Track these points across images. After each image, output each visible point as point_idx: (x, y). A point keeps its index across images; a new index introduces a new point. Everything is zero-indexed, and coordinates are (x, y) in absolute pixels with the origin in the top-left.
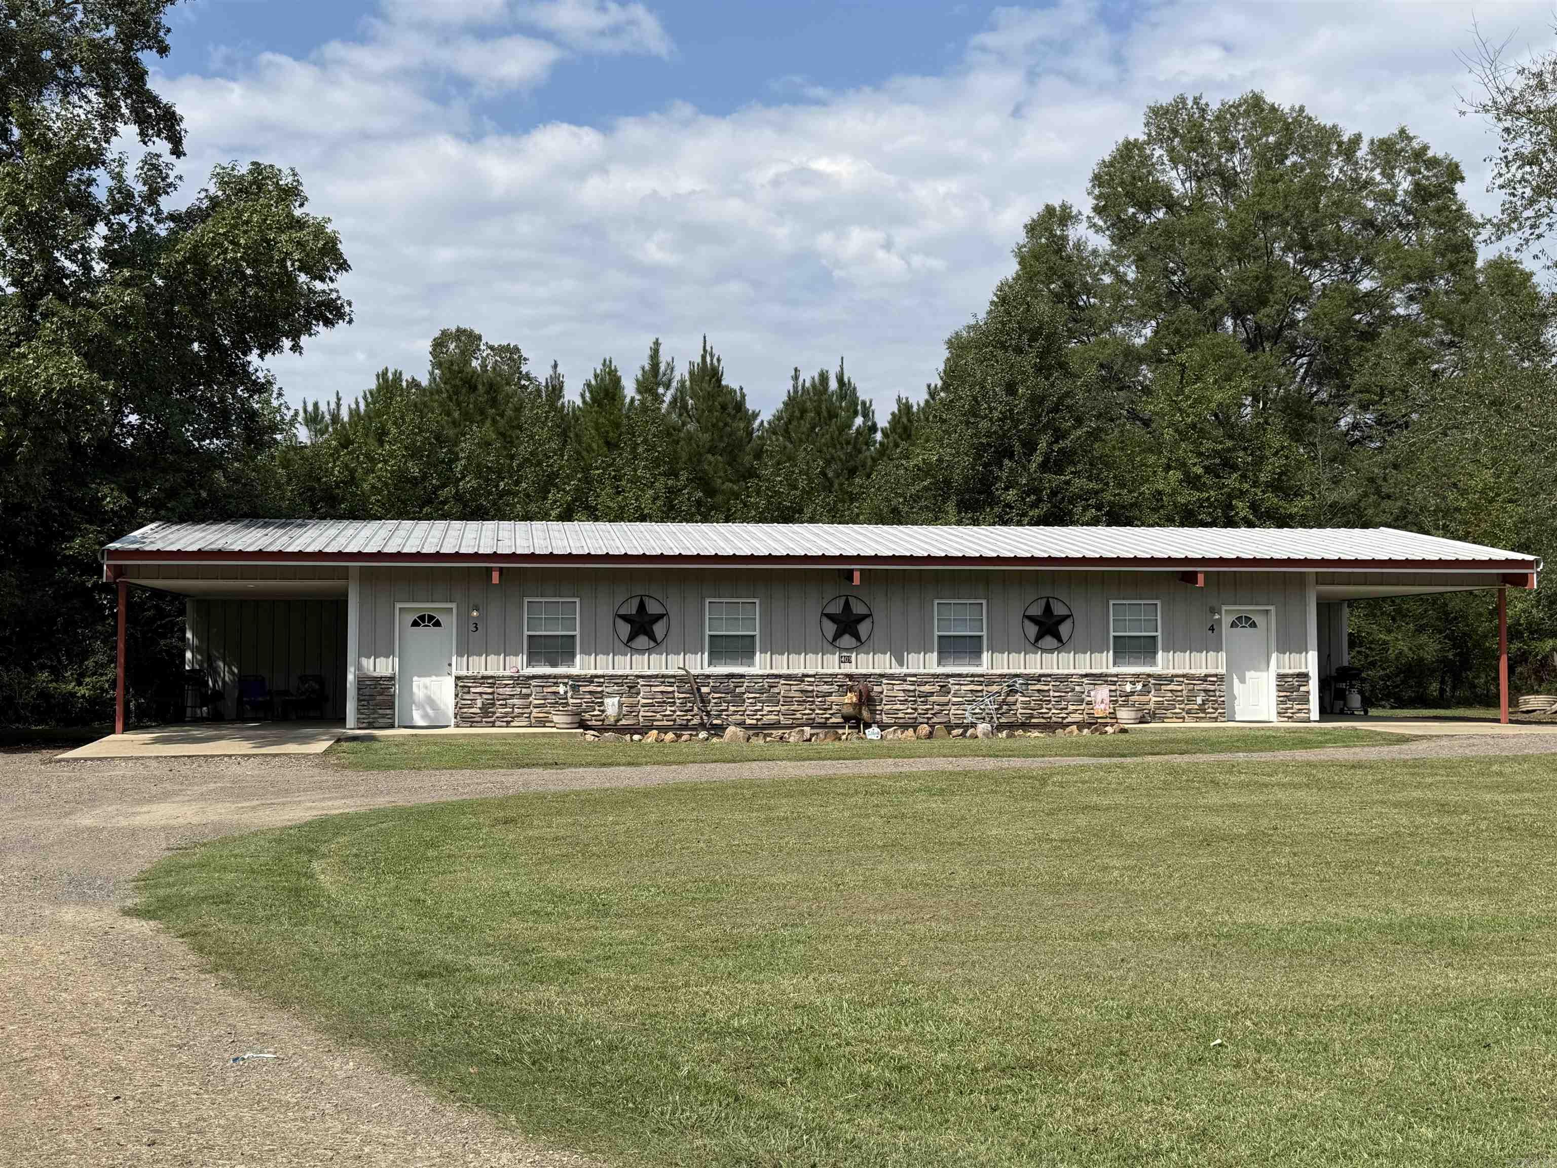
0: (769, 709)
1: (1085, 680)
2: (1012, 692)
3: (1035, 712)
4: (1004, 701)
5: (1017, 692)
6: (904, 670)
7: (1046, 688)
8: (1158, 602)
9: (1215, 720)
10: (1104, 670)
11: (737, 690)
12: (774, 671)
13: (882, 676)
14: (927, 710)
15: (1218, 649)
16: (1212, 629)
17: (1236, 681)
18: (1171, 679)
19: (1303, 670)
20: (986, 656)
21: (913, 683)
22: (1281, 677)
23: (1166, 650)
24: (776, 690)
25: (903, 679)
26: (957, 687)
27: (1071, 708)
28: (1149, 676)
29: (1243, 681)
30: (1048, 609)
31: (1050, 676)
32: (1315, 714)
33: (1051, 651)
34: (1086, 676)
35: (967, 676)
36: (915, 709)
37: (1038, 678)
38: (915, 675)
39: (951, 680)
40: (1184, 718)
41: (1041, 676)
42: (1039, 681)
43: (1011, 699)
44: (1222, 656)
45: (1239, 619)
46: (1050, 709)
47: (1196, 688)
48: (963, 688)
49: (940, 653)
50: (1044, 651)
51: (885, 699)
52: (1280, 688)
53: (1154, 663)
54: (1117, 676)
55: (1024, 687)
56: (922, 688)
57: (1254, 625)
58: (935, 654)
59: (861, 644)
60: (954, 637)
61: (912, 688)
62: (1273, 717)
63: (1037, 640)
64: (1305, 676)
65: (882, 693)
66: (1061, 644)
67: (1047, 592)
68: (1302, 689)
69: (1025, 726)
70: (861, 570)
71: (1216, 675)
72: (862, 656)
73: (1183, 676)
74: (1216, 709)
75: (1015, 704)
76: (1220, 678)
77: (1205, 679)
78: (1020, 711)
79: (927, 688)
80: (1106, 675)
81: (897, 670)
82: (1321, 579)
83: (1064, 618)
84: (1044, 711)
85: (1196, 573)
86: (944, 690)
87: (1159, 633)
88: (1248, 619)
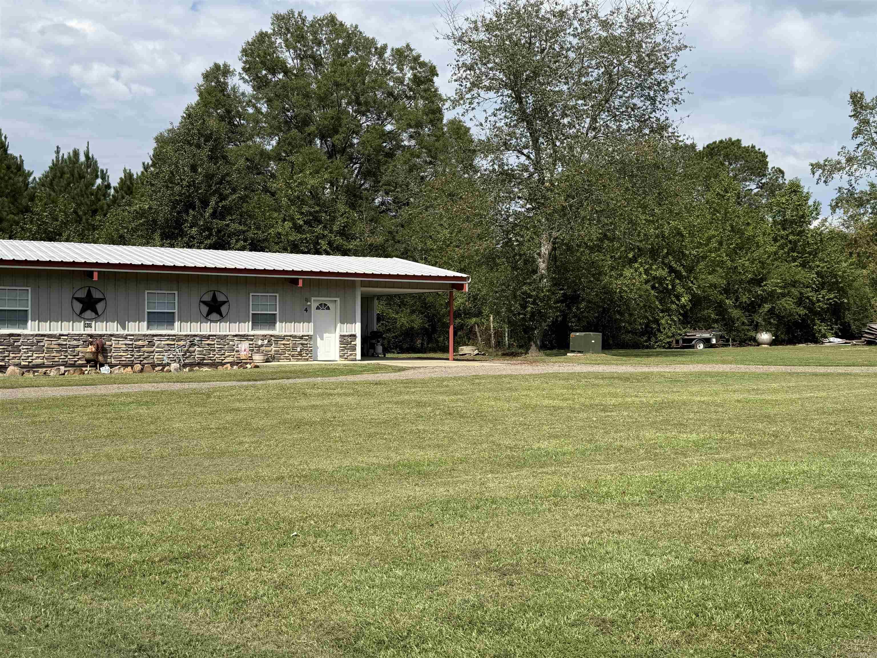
0: (37, 355)
1: (236, 338)
2: (192, 345)
3: (206, 357)
4: (188, 350)
5: (195, 345)
6: (126, 332)
7: (213, 343)
8: (277, 295)
9: (307, 360)
10: (246, 333)
11: (16, 344)
12: (41, 332)
13: (111, 335)
14: (140, 355)
15: (309, 322)
16: (306, 310)
17: (318, 339)
18: (283, 338)
19: (353, 333)
20: (177, 324)
21: (131, 340)
22: (341, 336)
23: (281, 322)
24: (42, 344)
25: (125, 337)
26: (159, 342)
27: (227, 354)
28: (272, 336)
29: (322, 339)
30: (214, 297)
31: (215, 336)
32: (359, 357)
33: (216, 322)
34: (236, 336)
35: (165, 335)
36: (133, 355)
37: (208, 337)
38: (133, 335)
39: (155, 338)
40: (290, 359)
41: (210, 336)
42: (209, 339)
43: (191, 349)
44: (311, 325)
45: (321, 305)
46: (215, 355)
47: (297, 342)
48: (163, 342)
49: (148, 322)
50: (212, 321)
51: (113, 349)
52: (341, 343)
53: (274, 328)
54: (253, 336)
55: (199, 342)
56: (137, 343)
57: (328, 308)
58: (146, 323)
59: (98, 316)
60: (157, 312)
61: (131, 343)
62: (337, 358)
63: (208, 315)
64: (354, 336)
65: (111, 345)
66: (222, 318)
67: (214, 287)
68: (353, 343)
69: (200, 364)
70: (98, 272)
71: (308, 336)
72: (99, 324)
73: (290, 336)
74: (307, 354)
75: (194, 352)
76: (310, 337)
77: (301, 338)
78: (197, 356)
79: (140, 343)
80: (247, 336)
81: (121, 332)
82: (363, 284)
83: (224, 303)
84: (211, 356)
85: (298, 279)
86: (151, 344)
87: (277, 312)
88: (325, 305)
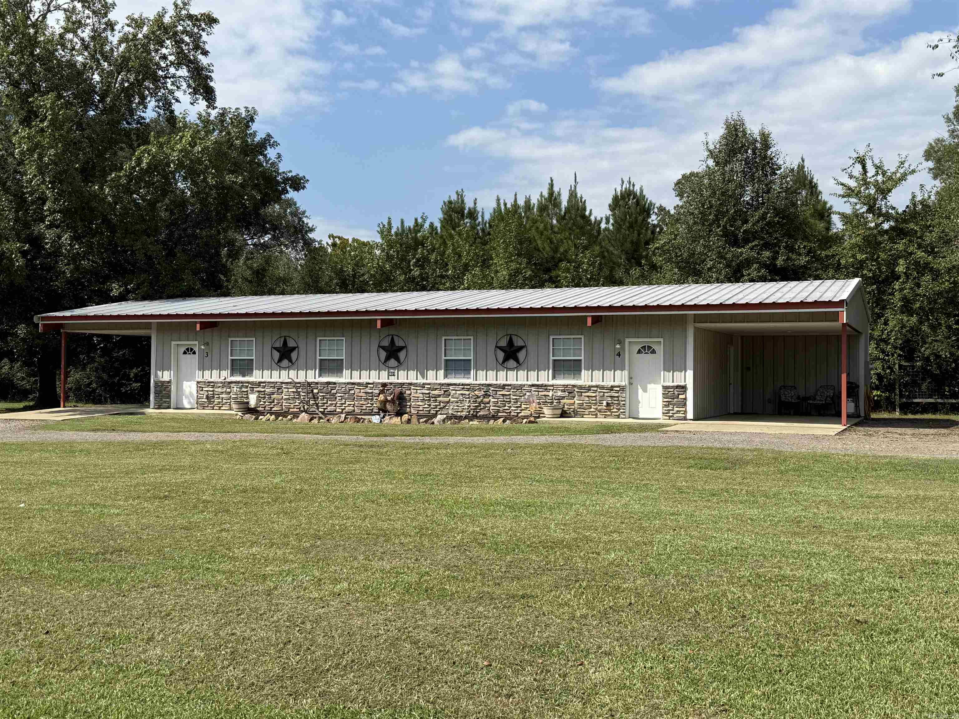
1: (533, 389)
2: (486, 395)
3: (501, 409)
4: (482, 401)
5: (490, 396)
6: (425, 381)
7: (508, 393)
8: (582, 337)
9: (618, 417)
10: (546, 383)
11: (333, 391)
12: (352, 381)
13: (410, 384)
14: (436, 406)
15: (622, 369)
16: (619, 355)
17: (640, 391)
18: (589, 388)
19: (683, 384)
21: (429, 389)
22: (665, 388)
23: (587, 369)
24: (352, 392)
25: (423, 386)
26: (454, 392)
27: (523, 406)
28: (574, 386)
29: (645, 390)
30: (511, 342)
31: (510, 385)
32: (690, 415)
33: (512, 369)
34: (533, 385)
35: (459, 385)
36: (430, 405)
37: (503, 387)
38: (429, 384)
39: (451, 388)
40: (596, 415)
41: (505, 385)
42: (504, 388)
43: (486, 400)
44: (626, 373)
45: (644, 347)
46: (510, 407)
47: (606, 394)
48: (458, 392)
49: (446, 370)
50: (508, 369)
51: (412, 398)
52: (665, 395)
53: (580, 378)
54: (553, 386)
55: (494, 392)
56: (434, 392)
57: (654, 352)
58: (443, 371)
59: (400, 365)
60: (455, 360)
61: (427, 392)
62: (660, 415)
63: (504, 362)
64: (683, 388)
65: (410, 394)
66: (519, 365)
68: (681, 396)
69: (495, 417)
71: (619, 386)
72: (401, 372)
73: (597, 386)
74: (619, 409)
75: (489, 403)
76: (622, 389)
77: (612, 388)
78: (492, 408)
79: (436, 392)
80: (546, 386)
81: (421, 381)
82: (697, 319)
83: (521, 348)
84: (506, 408)
86: (447, 393)
87: (582, 358)
88: (649, 347)
